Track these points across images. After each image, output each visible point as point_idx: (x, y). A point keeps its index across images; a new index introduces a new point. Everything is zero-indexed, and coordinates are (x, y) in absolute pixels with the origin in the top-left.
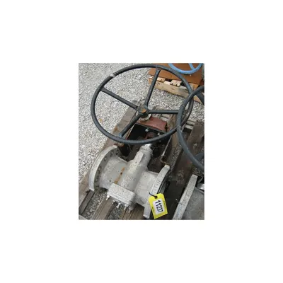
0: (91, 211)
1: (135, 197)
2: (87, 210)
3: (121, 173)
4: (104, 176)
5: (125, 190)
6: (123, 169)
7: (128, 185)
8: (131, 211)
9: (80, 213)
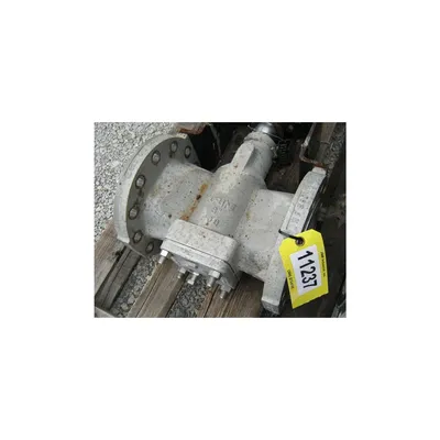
0: (130, 301)
1: (237, 251)
2: (120, 300)
3: (199, 197)
4: (153, 204)
5: (210, 234)
6: (204, 188)
7: (217, 222)
8: (227, 295)
9: (97, 304)
